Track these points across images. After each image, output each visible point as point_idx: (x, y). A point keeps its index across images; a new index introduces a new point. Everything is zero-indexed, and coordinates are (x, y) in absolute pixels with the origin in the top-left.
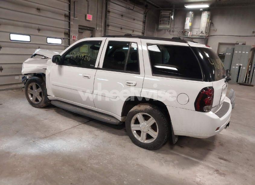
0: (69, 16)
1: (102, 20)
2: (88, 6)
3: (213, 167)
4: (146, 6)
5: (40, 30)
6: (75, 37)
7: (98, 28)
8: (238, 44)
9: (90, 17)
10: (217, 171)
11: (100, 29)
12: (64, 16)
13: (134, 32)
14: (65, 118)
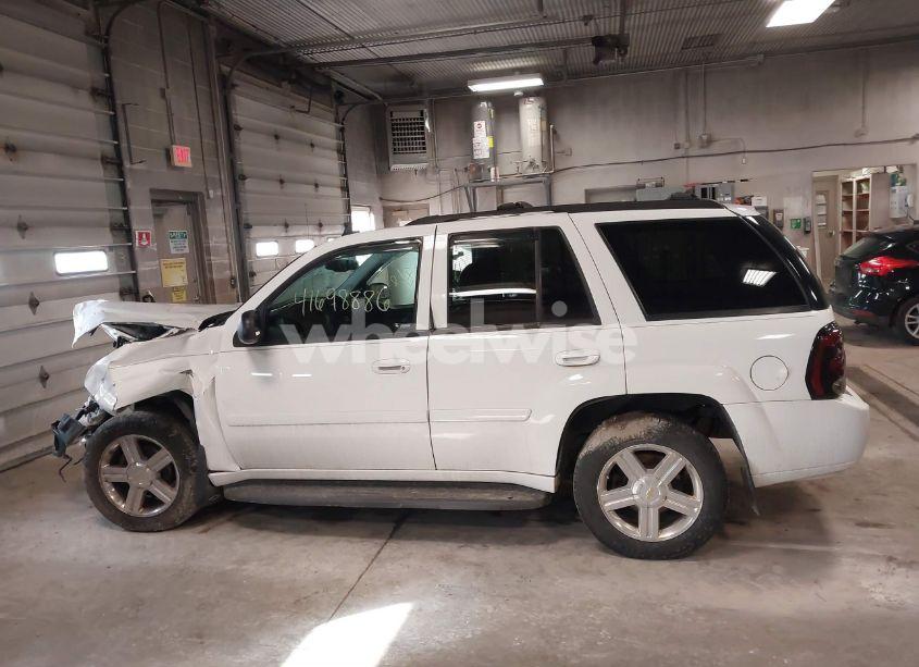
0: (118, 161)
1: (221, 160)
2: (170, 115)
3: (871, 552)
4: (339, 96)
5: (26, 229)
6: (147, 235)
7: (211, 192)
8: (644, 187)
9: (183, 156)
10: (890, 559)
11: (219, 193)
12: (99, 162)
13: (320, 188)
14: (304, 538)
